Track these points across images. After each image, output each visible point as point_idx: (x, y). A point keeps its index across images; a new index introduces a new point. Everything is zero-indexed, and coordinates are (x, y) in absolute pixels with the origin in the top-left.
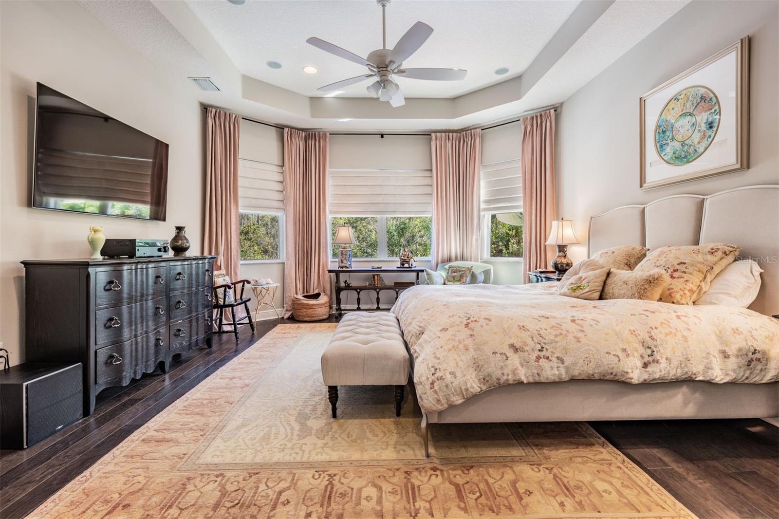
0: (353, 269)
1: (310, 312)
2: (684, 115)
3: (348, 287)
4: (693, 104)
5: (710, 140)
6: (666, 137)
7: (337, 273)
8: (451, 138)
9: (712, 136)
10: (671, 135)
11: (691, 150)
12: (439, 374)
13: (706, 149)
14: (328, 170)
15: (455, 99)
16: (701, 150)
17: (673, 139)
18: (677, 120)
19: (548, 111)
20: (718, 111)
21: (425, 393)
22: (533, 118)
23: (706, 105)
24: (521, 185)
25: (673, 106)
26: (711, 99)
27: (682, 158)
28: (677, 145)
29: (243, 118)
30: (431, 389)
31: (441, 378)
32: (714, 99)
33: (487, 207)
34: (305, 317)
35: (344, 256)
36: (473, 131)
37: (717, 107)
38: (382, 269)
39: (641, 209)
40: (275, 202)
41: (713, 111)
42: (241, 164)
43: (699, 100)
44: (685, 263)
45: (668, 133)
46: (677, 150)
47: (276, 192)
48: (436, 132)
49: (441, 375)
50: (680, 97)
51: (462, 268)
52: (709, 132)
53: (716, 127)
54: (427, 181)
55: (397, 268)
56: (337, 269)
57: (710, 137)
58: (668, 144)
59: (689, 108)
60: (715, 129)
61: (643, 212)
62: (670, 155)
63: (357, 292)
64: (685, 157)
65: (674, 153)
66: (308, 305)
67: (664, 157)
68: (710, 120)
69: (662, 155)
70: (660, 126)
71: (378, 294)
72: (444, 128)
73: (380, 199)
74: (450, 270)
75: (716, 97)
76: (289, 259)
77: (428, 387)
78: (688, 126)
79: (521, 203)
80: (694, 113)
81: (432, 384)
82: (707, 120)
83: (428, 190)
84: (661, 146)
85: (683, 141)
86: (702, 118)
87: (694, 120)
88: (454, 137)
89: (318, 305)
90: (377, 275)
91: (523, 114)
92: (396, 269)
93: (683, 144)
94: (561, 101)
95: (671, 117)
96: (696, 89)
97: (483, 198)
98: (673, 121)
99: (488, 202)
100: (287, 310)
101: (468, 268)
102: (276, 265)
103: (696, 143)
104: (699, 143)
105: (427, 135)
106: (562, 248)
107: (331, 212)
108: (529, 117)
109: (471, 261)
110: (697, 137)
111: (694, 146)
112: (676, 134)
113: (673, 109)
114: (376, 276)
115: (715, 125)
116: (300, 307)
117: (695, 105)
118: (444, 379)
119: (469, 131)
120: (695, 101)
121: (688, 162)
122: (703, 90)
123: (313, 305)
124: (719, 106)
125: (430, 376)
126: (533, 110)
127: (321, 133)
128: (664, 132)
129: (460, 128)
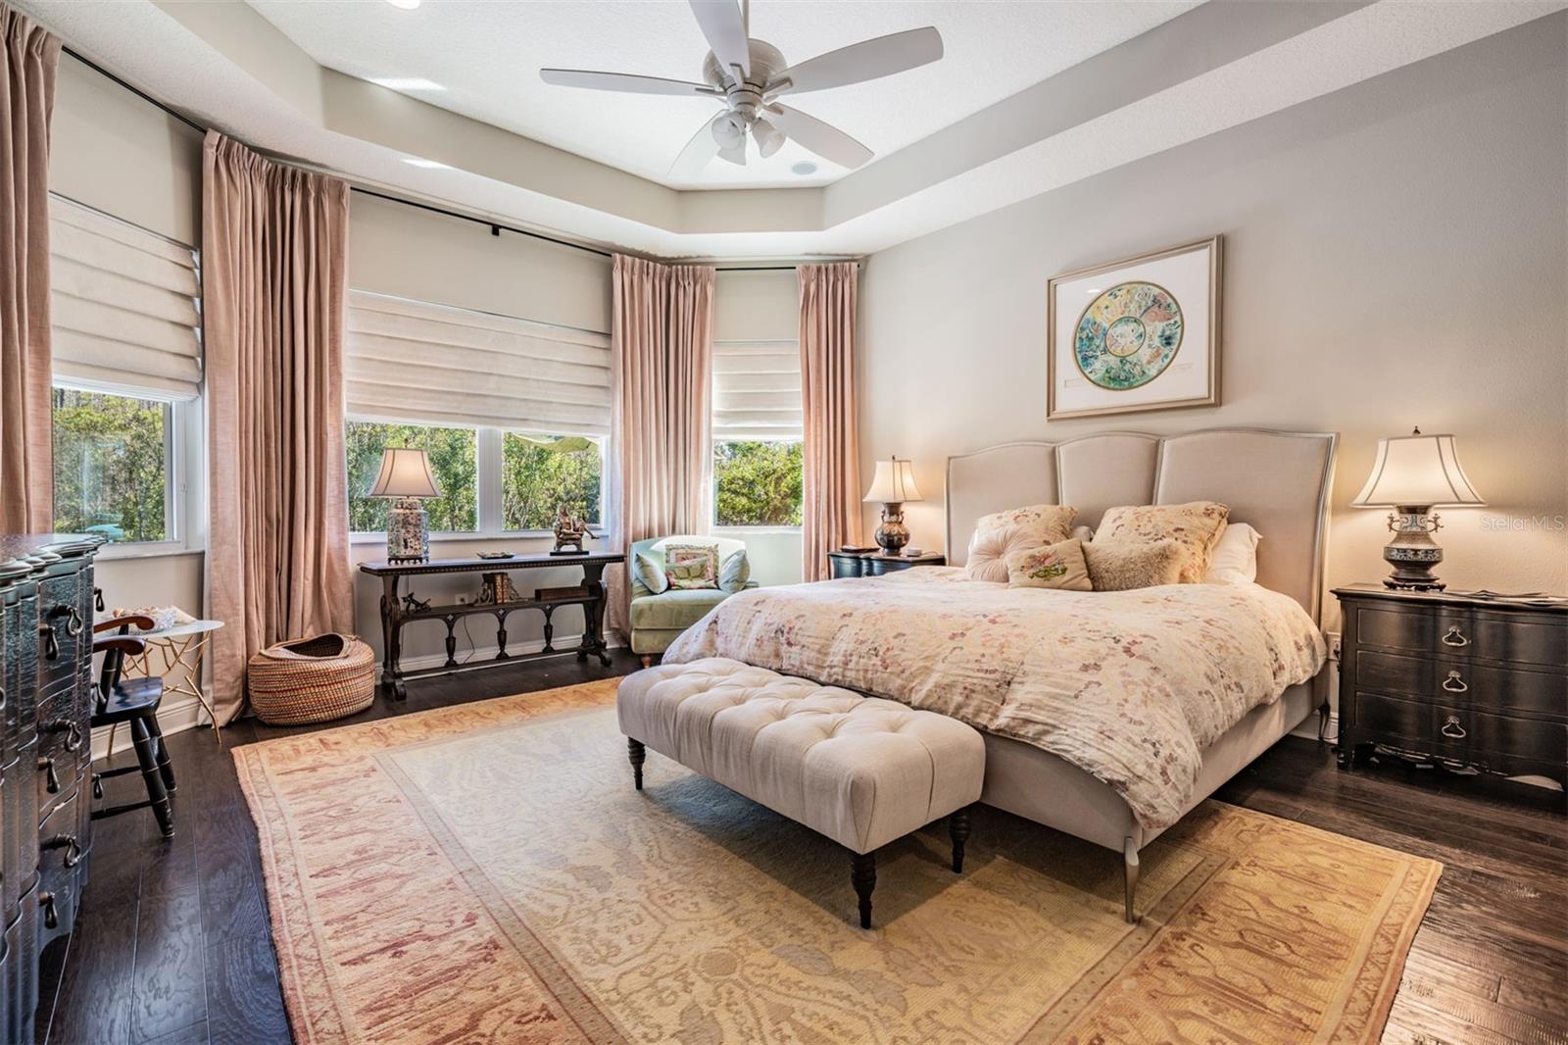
0: (432, 563)
1: (330, 693)
2: (1126, 320)
3: (423, 611)
4: (1140, 307)
5: (1167, 361)
6: (1094, 347)
7: (390, 576)
8: (651, 271)
9: (1171, 356)
10: (1103, 344)
11: (1137, 370)
12: (1164, 752)
13: (1160, 372)
14: (347, 291)
15: (682, 193)
16: (1153, 372)
17: (1105, 351)
18: (1113, 325)
19: (847, 264)
20: (1179, 323)
21: (1158, 796)
22: (819, 269)
23: (1162, 312)
24: (800, 390)
25: (1107, 303)
26: (1169, 305)
27: (1118, 380)
28: (1113, 361)
29: (64, 49)
30: (1166, 784)
31: (1171, 759)
32: (1174, 306)
33: (722, 426)
34: (313, 711)
35: (411, 528)
36: (699, 267)
37: (1178, 318)
38: (515, 559)
39: (1050, 449)
40: (167, 356)
41: (1172, 322)
42: (55, 208)
43: (1150, 303)
44: (1182, 530)
45: (1097, 342)
46: (1112, 368)
47: (169, 327)
48: (623, 252)
49: (1168, 752)
50: (1118, 293)
51: (698, 548)
52: (1167, 350)
53: (1177, 343)
54: (600, 358)
55: (552, 554)
56: (385, 565)
57: (1166, 356)
58: (1096, 357)
59: (1134, 311)
60: (1174, 347)
61: (1053, 454)
62: (1101, 373)
63: (447, 621)
64: (1126, 379)
65: (1107, 371)
66: (325, 674)
67: (1091, 376)
68: (1167, 333)
69: (1086, 372)
70: (1083, 329)
71: (502, 622)
72: (639, 248)
73: (490, 386)
74: (672, 555)
75: (1176, 303)
76: (223, 542)
77: (1158, 781)
78: (1132, 337)
79: (800, 424)
80: (1142, 319)
81: (1164, 773)
82: (1164, 331)
83: (601, 378)
84: (1085, 359)
85: (1124, 357)
86: (1156, 328)
87: (1142, 329)
88: (658, 271)
89: (355, 669)
90: (502, 574)
91: (802, 258)
92: (548, 557)
93: (1123, 360)
94: (867, 251)
95: (1104, 319)
96: (1146, 287)
97: (715, 408)
98: (1106, 325)
99: (724, 415)
100: (217, 701)
101: (710, 549)
102: (172, 564)
103: (1145, 362)
104: (1149, 363)
105: (604, 254)
106: (894, 509)
107: (355, 407)
108: (814, 266)
109: (695, 534)
110: (1145, 354)
111: (1141, 365)
112: (1111, 346)
113: (1107, 307)
114: (499, 578)
115: (1176, 341)
116: (295, 683)
117: (1143, 309)
118: (1176, 759)
119: (691, 267)
120: (1143, 303)
121: (1130, 387)
122: (1156, 291)
123: (340, 672)
124: (1181, 316)
125: (1152, 760)
126: (819, 254)
127: (327, 178)
128: (1091, 339)
129: (669, 255)
